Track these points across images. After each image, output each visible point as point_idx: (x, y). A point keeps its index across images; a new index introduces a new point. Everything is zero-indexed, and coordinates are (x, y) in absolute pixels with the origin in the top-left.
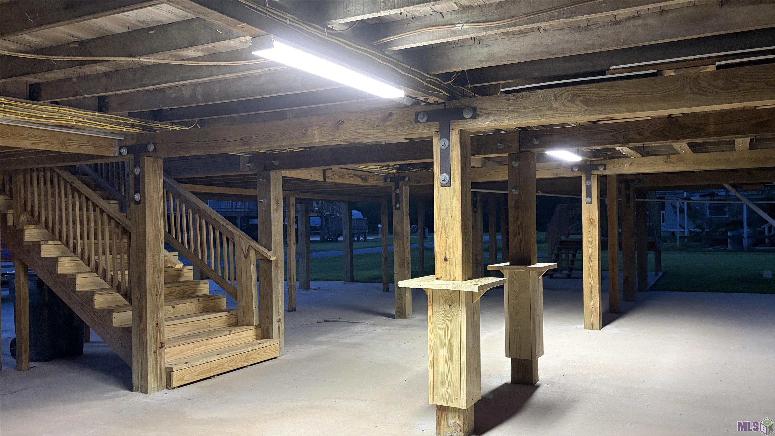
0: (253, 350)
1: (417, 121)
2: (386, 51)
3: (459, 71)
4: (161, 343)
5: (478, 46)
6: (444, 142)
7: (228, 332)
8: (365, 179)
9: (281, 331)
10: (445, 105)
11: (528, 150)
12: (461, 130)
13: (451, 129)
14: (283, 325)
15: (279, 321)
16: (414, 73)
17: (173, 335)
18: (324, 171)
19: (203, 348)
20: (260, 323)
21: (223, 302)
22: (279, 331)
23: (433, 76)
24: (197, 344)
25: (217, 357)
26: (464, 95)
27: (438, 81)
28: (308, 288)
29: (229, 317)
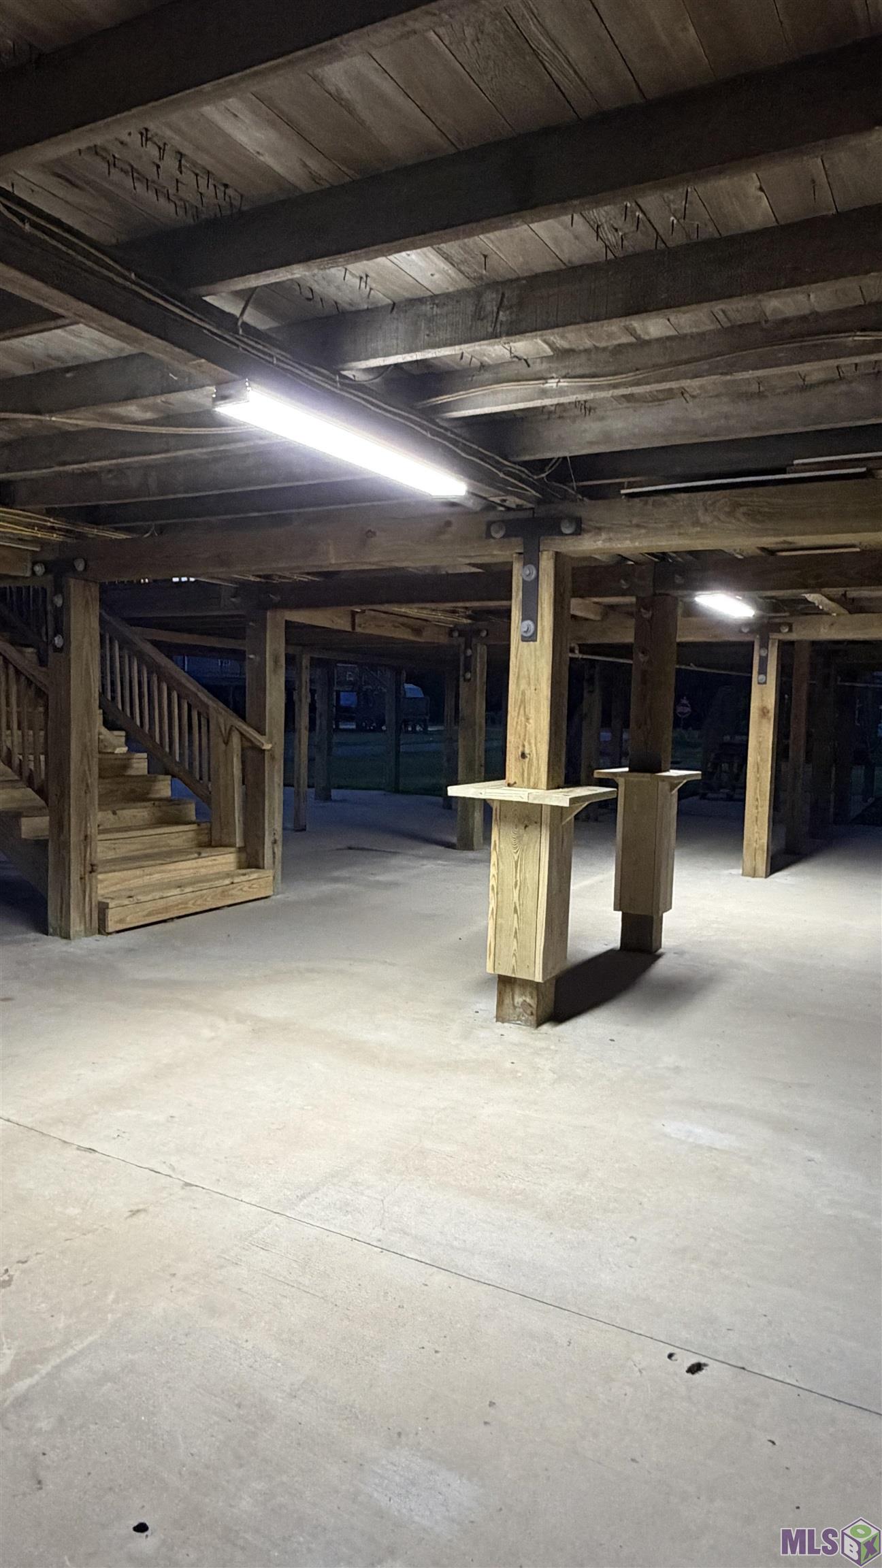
0: (232, 883)
1: (489, 535)
2: (438, 418)
3: (559, 458)
4: (92, 865)
5: (587, 417)
6: (530, 571)
7: (196, 855)
8: (418, 631)
9: (277, 857)
10: (534, 513)
11: (667, 592)
12: (557, 554)
13: (541, 549)
14: (280, 849)
15: (275, 842)
16: (483, 458)
17: (111, 855)
18: (353, 614)
19: (157, 876)
20: (245, 844)
21: (191, 810)
22: (274, 857)
23: (515, 463)
24: (147, 870)
25: (177, 891)
26: (565, 497)
27: (523, 472)
28: (328, 798)
29: (198, 833)
